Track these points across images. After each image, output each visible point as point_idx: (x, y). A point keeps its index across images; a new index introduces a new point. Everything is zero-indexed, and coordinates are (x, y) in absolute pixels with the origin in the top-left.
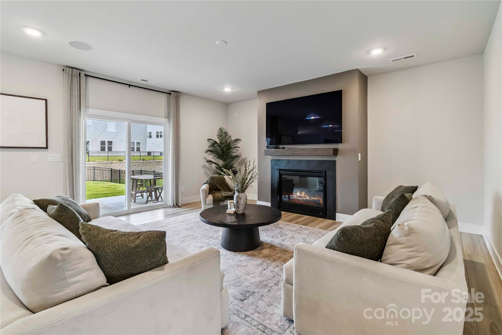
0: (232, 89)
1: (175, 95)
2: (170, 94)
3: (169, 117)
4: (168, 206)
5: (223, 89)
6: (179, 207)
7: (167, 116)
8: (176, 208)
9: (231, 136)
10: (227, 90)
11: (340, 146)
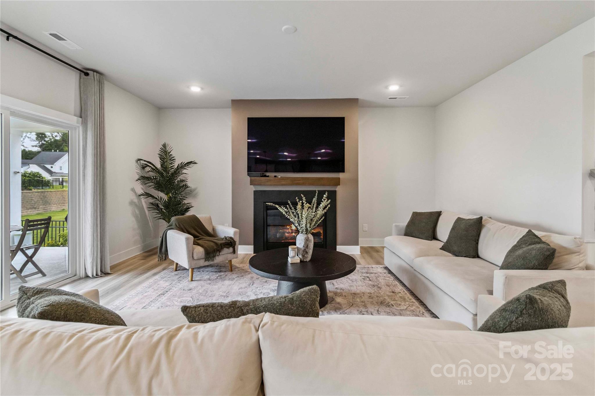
0: (202, 89)
1: (98, 78)
2: (87, 74)
3: (83, 115)
4: (79, 277)
5: (188, 87)
6: (107, 274)
7: (78, 113)
8: (101, 277)
9: (174, 157)
10: (195, 89)
11: (341, 175)
